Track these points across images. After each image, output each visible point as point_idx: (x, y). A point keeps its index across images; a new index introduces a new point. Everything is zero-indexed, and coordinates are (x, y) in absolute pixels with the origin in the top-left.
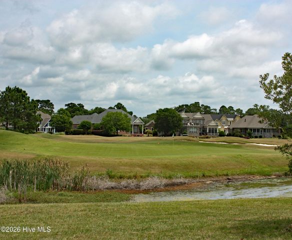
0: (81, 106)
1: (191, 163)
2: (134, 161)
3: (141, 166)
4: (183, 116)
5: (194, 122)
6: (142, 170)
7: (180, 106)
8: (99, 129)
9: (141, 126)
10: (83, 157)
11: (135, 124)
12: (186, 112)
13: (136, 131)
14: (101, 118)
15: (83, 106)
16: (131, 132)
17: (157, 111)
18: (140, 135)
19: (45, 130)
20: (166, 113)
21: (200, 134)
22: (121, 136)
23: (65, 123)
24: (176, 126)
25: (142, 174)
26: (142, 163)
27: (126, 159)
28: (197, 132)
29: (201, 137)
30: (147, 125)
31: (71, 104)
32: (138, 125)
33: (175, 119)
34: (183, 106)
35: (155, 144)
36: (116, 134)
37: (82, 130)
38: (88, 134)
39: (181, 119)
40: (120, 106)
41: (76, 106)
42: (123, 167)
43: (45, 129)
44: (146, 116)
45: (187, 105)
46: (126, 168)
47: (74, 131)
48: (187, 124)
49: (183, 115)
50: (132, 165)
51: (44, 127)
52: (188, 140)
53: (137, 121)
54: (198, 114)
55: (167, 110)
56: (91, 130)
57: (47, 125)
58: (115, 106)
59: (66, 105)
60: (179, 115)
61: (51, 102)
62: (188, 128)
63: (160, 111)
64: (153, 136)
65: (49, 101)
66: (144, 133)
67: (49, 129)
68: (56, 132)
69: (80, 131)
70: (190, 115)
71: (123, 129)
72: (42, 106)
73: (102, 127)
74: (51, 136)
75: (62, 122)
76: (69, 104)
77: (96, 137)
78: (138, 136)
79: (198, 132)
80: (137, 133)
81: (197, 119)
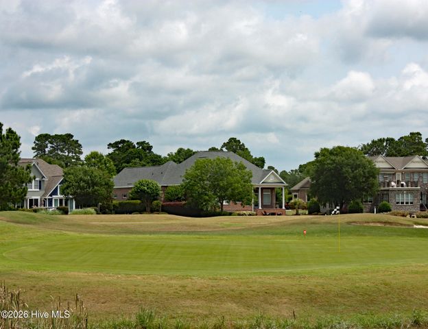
0: (147, 147)
1: (382, 287)
2: (222, 283)
3: (239, 298)
4: (378, 165)
5: (407, 178)
6: (242, 309)
7: (373, 141)
8: (179, 199)
9: (279, 191)
10: (81, 274)
11: (265, 185)
12: (387, 155)
13: (267, 201)
14: (183, 174)
15: (150, 148)
16: (256, 205)
17: (317, 155)
18: (278, 211)
19: (50, 204)
20: (338, 159)
21: (422, 206)
22: (230, 214)
23: (94, 184)
24: (363, 189)
25: (239, 322)
26: (242, 288)
27: (199, 279)
28: (415, 202)
29: (423, 213)
30: (296, 187)
31: (123, 141)
32: (272, 189)
33: (360, 171)
34: (381, 141)
35: (299, 234)
36: (218, 210)
37: (139, 201)
38: (152, 211)
39: (373, 173)
40: (234, 145)
41: (134, 147)
42: (188, 303)
43: (50, 201)
44: (297, 168)
45: (392, 140)
46: (196, 304)
47: (120, 204)
48: (389, 184)
49: (381, 163)
50: (214, 295)
51: (48, 197)
52: (385, 223)
53: (271, 180)
54: (417, 158)
55: (340, 151)
56: (160, 202)
57: (55, 193)
58: (225, 145)
59: (110, 145)
60: (370, 162)
61: (74, 138)
62: (391, 194)
63: (323, 154)
64: (310, 213)
65: (70, 136)
66: (287, 208)
67: (61, 200)
68: (77, 207)
69: (134, 204)
70: (397, 162)
71: (234, 198)
72: (54, 149)
73: (185, 195)
74: (34, 218)
75: (88, 183)
76: (117, 143)
77: (170, 219)
78: (273, 214)
79: (418, 203)
80: (270, 206)
81: (413, 172)
